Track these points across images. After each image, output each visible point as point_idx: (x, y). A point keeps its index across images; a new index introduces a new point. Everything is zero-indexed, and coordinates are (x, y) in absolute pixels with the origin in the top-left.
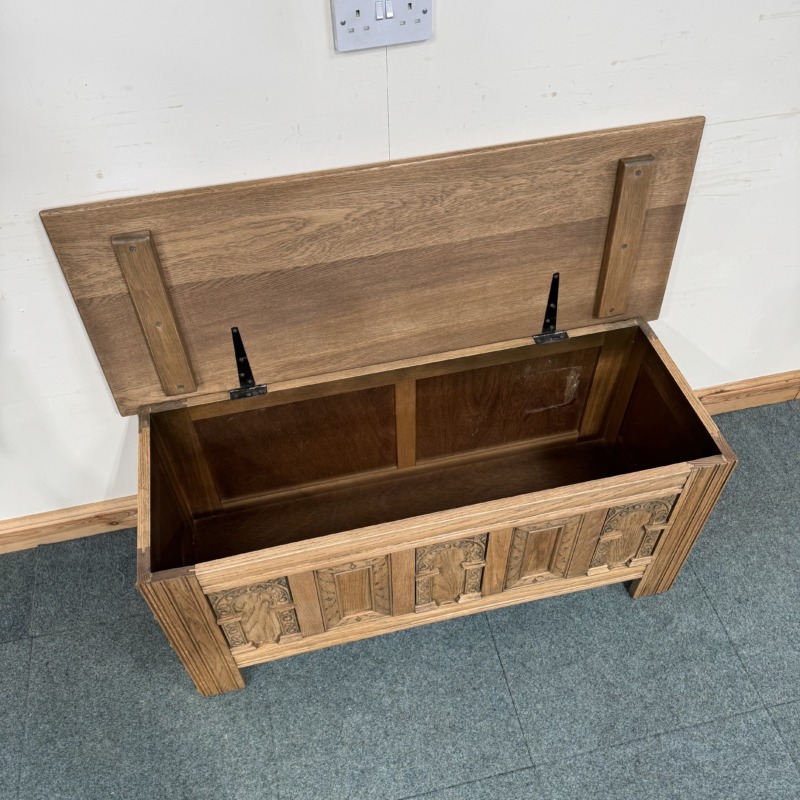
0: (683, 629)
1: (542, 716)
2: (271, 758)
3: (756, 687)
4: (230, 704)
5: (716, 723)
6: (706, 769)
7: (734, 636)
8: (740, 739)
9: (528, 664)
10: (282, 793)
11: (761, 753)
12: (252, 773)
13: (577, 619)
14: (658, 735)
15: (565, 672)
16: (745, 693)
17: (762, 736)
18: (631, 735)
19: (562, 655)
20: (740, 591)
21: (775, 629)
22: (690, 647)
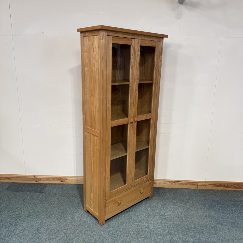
0: (156, 212)
3: (166, 221)
5: (156, 224)
6: (151, 228)
8: (159, 226)
10: (73, 216)
11: (162, 229)
16: (163, 221)
17: (164, 227)
20: (171, 209)
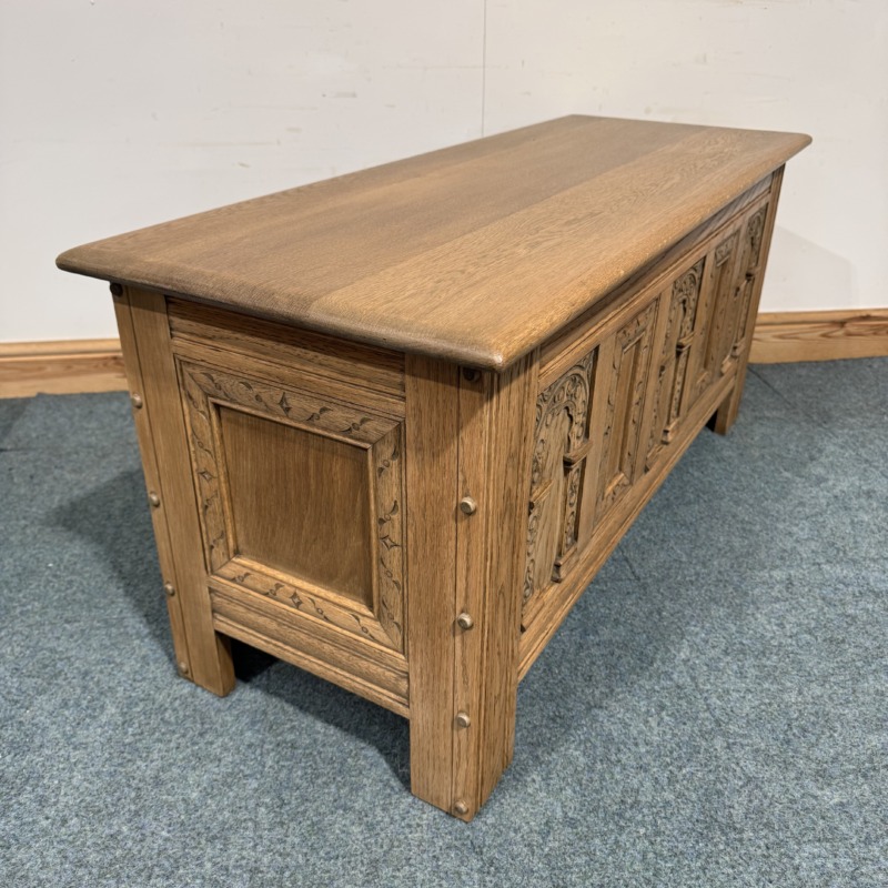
13: (696, 474)
14: (819, 564)
18: (778, 562)
22: (854, 501)
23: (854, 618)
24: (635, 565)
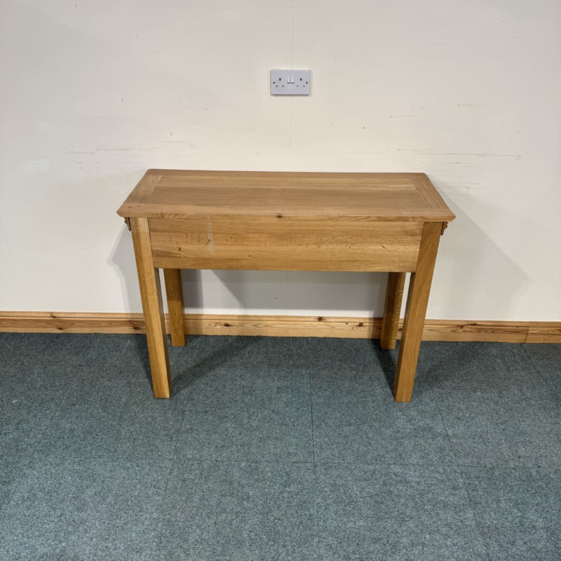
0: (421, 423)
1: (327, 443)
2: (178, 431)
3: (456, 456)
4: (165, 407)
5: (425, 466)
6: (413, 484)
7: (450, 433)
8: (437, 476)
9: (326, 421)
10: (178, 445)
11: (447, 484)
12: (167, 435)
14: (390, 464)
15: (346, 429)
16: (447, 457)
17: (451, 477)
18: (374, 461)
19: (347, 422)
20: (461, 415)
21: (475, 435)
22: (422, 433)
23: (391, 492)
24: (316, 455)
